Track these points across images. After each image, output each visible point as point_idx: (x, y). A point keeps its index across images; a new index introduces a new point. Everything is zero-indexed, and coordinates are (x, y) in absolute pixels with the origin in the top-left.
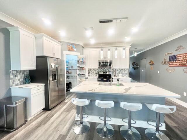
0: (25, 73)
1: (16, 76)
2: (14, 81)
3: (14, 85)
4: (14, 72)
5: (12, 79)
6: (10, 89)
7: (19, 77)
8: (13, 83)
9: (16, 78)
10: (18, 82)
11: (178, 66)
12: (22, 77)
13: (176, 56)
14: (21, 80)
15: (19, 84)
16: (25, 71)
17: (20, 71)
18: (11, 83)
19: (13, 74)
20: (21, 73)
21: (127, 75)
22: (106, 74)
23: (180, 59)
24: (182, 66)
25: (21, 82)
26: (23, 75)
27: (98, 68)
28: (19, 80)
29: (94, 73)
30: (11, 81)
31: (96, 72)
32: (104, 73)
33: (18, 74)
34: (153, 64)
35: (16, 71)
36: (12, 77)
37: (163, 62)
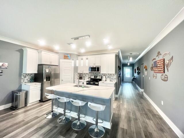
0: (32, 75)
1: (25, 77)
2: (24, 80)
3: (24, 82)
4: (24, 75)
5: (22, 79)
6: (21, 85)
7: (27, 77)
8: (23, 81)
9: (26, 78)
10: (26, 81)
12: (29, 78)
14: (29, 80)
15: (27, 82)
16: (31, 74)
17: (28, 74)
18: (22, 81)
19: (23, 76)
20: (29, 76)
21: (115, 80)
22: (96, 78)
25: (29, 81)
26: (30, 77)
27: (89, 73)
28: (27, 80)
29: (87, 77)
30: (22, 80)
32: (94, 77)
33: (27, 76)
35: (25, 74)
36: (23, 77)
37: (152, 68)
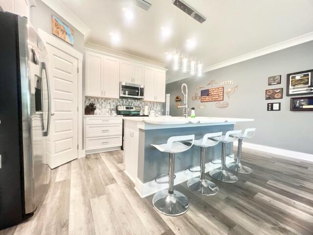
11: (211, 101)
13: (208, 90)
21: (159, 113)
22: (132, 110)
23: (212, 94)
24: (215, 101)
27: (118, 97)
29: (105, 107)
31: (111, 106)
32: (127, 108)
34: (180, 100)
37: (194, 98)
